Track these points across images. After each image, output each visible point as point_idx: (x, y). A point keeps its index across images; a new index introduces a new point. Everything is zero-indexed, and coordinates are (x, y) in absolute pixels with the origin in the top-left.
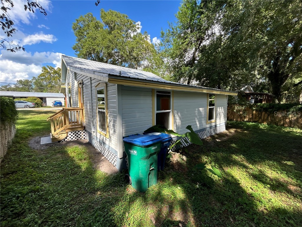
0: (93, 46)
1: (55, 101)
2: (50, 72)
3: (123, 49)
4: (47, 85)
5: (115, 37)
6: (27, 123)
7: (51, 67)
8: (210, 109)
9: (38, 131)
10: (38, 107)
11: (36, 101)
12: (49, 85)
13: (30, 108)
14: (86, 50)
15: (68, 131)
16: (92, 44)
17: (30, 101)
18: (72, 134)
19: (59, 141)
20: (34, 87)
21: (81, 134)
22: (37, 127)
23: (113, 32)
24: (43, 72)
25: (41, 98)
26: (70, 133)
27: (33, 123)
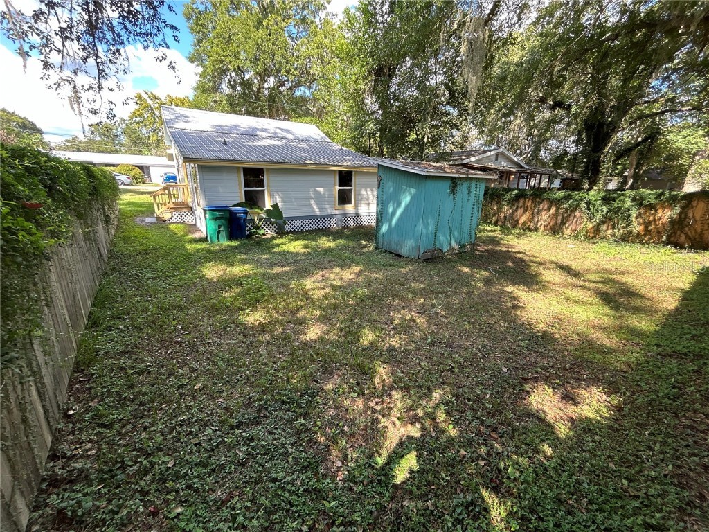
0: (225, 56)
1: (166, 174)
2: (152, 106)
3: (287, 63)
4: (149, 137)
5: (270, 35)
6: (126, 205)
7: (152, 94)
8: (339, 190)
9: (141, 212)
10: (137, 183)
11: (133, 174)
12: (153, 136)
13: (124, 185)
14: (213, 66)
15: (172, 210)
16: (224, 51)
17: (123, 172)
18: (177, 215)
19: (164, 221)
20: (123, 139)
21: (187, 216)
22: (140, 209)
23: (265, 23)
24: (137, 107)
25: (141, 167)
26: (174, 213)
27: (133, 204)
